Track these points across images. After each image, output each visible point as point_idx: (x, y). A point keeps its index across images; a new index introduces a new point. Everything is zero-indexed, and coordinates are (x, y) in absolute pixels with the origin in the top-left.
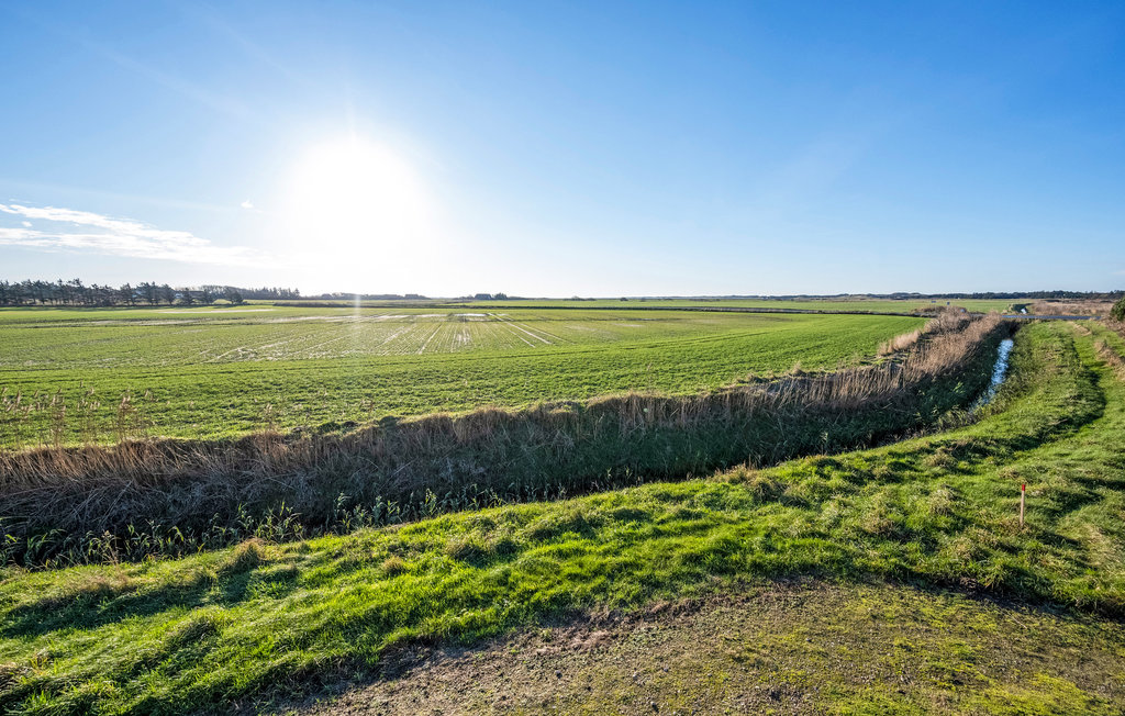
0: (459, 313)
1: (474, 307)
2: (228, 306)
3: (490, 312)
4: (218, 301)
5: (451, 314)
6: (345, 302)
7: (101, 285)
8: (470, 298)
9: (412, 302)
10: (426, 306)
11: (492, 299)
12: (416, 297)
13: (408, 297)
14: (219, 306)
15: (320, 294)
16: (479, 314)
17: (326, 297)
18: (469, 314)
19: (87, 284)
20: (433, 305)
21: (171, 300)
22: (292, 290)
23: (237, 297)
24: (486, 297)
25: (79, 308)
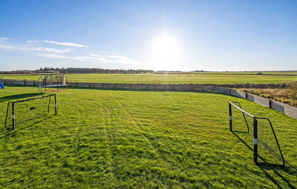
0: (189, 75)
1: (194, 74)
2: (143, 73)
3: (197, 75)
4: (141, 72)
5: (188, 75)
6: (164, 73)
7: (125, 70)
8: (193, 72)
9: (178, 73)
10: (182, 74)
11: (200, 72)
12: (179, 71)
13: (177, 71)
14: (142, 73)
15: (157, 71)
16: (195, 75)
17: (159, 71)
18: (192, 75)
19: (123, 70)
20: (183, 73)
21: (134, 72)
22: (152, 70)
23: (145, 72)
24: (198, 71)
25: (123, 73)
